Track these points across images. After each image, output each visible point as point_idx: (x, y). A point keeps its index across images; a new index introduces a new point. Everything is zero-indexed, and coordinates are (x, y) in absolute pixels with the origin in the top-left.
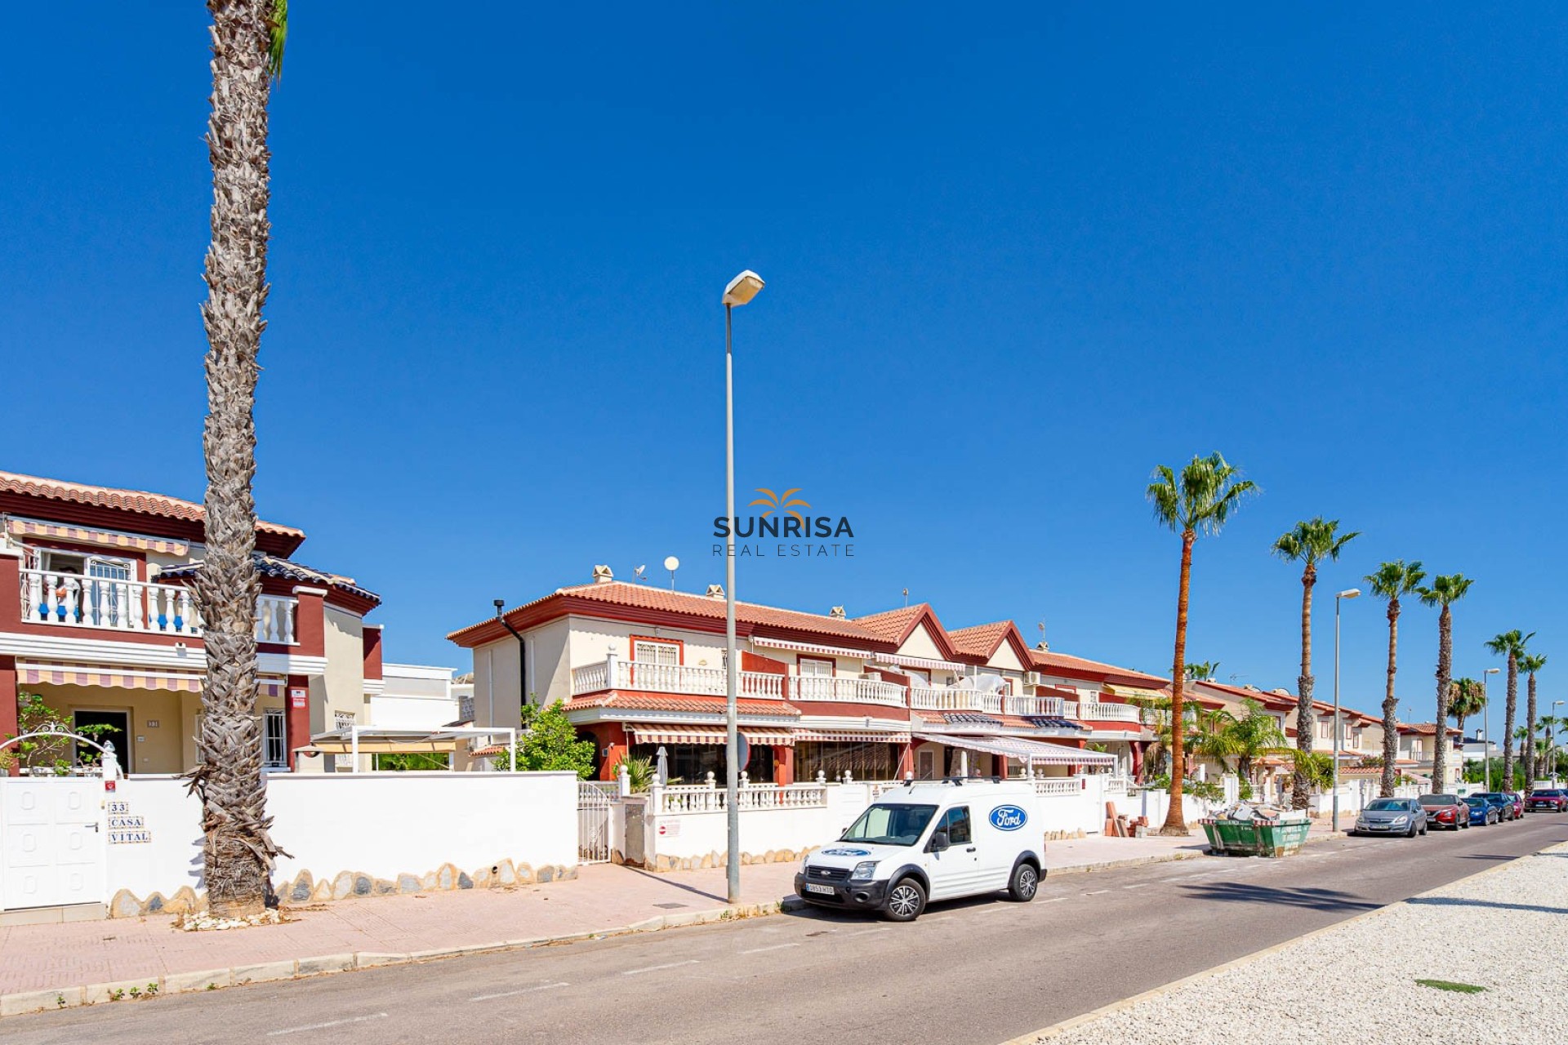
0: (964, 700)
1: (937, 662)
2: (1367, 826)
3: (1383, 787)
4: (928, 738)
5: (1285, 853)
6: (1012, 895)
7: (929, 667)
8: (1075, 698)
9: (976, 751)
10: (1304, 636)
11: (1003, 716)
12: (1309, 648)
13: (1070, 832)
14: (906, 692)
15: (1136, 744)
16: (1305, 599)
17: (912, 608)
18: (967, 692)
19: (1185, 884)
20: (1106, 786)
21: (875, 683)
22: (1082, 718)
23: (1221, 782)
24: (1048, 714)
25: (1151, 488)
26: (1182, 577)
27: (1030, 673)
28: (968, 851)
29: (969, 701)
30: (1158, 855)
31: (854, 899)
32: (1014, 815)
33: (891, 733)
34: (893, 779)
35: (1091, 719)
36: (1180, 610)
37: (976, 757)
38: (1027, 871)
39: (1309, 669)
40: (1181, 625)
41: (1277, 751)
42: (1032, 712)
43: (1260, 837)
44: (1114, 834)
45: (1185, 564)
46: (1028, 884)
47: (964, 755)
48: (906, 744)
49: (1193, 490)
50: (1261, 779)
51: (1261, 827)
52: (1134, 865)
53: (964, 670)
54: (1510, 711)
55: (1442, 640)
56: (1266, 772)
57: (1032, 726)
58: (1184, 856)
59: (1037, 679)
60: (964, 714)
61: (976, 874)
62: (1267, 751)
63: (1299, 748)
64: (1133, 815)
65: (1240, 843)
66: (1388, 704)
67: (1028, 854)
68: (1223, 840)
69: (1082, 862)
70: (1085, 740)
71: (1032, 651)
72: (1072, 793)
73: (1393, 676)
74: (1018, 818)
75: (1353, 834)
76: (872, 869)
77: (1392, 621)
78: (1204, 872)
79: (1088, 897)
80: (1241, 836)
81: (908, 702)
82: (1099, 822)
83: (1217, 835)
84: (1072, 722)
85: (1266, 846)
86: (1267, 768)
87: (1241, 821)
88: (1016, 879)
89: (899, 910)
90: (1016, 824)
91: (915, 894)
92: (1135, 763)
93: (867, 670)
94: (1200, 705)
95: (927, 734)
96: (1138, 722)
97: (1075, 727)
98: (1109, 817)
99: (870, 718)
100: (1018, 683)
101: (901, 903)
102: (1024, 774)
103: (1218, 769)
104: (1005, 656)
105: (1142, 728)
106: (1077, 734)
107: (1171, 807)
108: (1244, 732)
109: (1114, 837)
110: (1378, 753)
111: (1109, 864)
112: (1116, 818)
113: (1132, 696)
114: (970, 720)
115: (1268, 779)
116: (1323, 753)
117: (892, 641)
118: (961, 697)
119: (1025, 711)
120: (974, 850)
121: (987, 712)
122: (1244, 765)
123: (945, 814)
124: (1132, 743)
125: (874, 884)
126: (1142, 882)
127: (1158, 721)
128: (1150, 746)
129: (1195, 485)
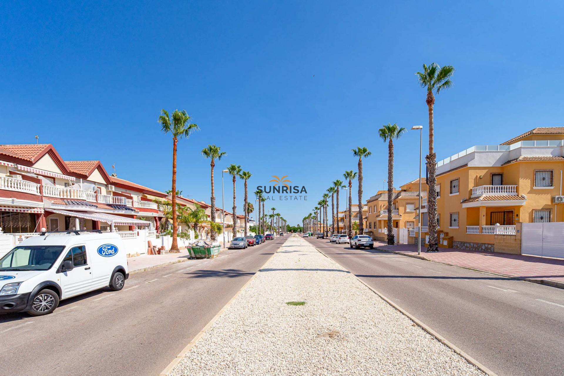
0: (76, 194)
1: (59, 175)
2: (233, 246)
3: (234, 234)
4: (55, 211)
5: (214, 257)
6: (111, 288)
7: (54, 176)
8: (131, 198)
9: (83, 218)
10: (212, 183)
11: (97, 203)
12: (213, 188)
13: (133, 254)
14: (40, 187)
15: (157, 218)
16: (212, 171)
17: (41, 145)
18: (77, 190)
19: (187, 272)
20: (147, 234)
21: (18, 180)
22: (135, 206)
23: (189, 232)
24: (119, 204)
25: (161, 117)
26: (174, 154)
27: (110, 186)
28: (86, 269)
29: (78, 195)
30: (172, 261)
31: (2, 308)
32: (111, 249)
33: (31, 208)
34: (33, 232)
35: (138, 207)
36: (174, 167)
37: (83, 222)
38: (120, 275)
39: (214, 195)
40: (174, 173)
41: (205, 222)
42: (111, 203)
43: (207, 252)
44: (152, 253)
45: (175, 150)
46: (120, 282)
47: (77, 221)
48: (41, 214)
49: (176, 122)
50: (201, 231)
51: (207, 248)
52: (163, 266)
53: (75, 180)
54: (260, 212)
55: (245, 190)
56: (202, 229)
57: (112, 208)
58: (181, 261)
59: (113, 188)
60: (76, 201)
61: (91, 281)
62: (202, 222)
63: (212, 221)
64: (159, 246)
65: (200, 254)
66: (234, 208)
67: (119, 267)
68: (194, 253)
69: (142, 267)
70: (136, 216)
71: (110, 177)
72: (133, 237)
73: (235, 199)
74: (113, 250)
75: (230, 249)
76: (17, 287)
77: (234, 183)
78: (191, 267)
79: (149, 283)
80: (200, 251)
81: (41, 192)
82: (145, 249)
83: (192, 252)
84: (130, 208)
85: (208, 255)
86: (203, 228)
87: (200, 246)
88: (114, 280)
89: (40, 309)
90: (112, 253)
91: (51, 298)
92: (157, 225)
93: (11, 173)
94: (179, 205)
95: (55, 209)
96: (157, 209)
97: (132, 210)
98: (149, 247)
99: (15, 199)
100: (103, 189)
101: (41, 305)
102: (108, 230)
103: (187, 228)
104: (96, 176)
105: (159, 212)
106: (133, 213)
107: (173, 242)
108: (195, 215)
109: (152, 255)
110: (231, 223)
111: (154, 267)
112: (152, 247)
113: (154, 199)
114: (79, 204)
115: (203, 231)
116: (218, 223)
117: (28, 159)
118: (74, 193)
119: (108, 202)
120: (89, 268)
121: (89, 201)
122: (195, 227)
123: (70, 250)
124: (155, 217)
125: (19, 297)
126: (169, 273)
127: (165, 209)
128: (162, 219)
129: (177, 120)
